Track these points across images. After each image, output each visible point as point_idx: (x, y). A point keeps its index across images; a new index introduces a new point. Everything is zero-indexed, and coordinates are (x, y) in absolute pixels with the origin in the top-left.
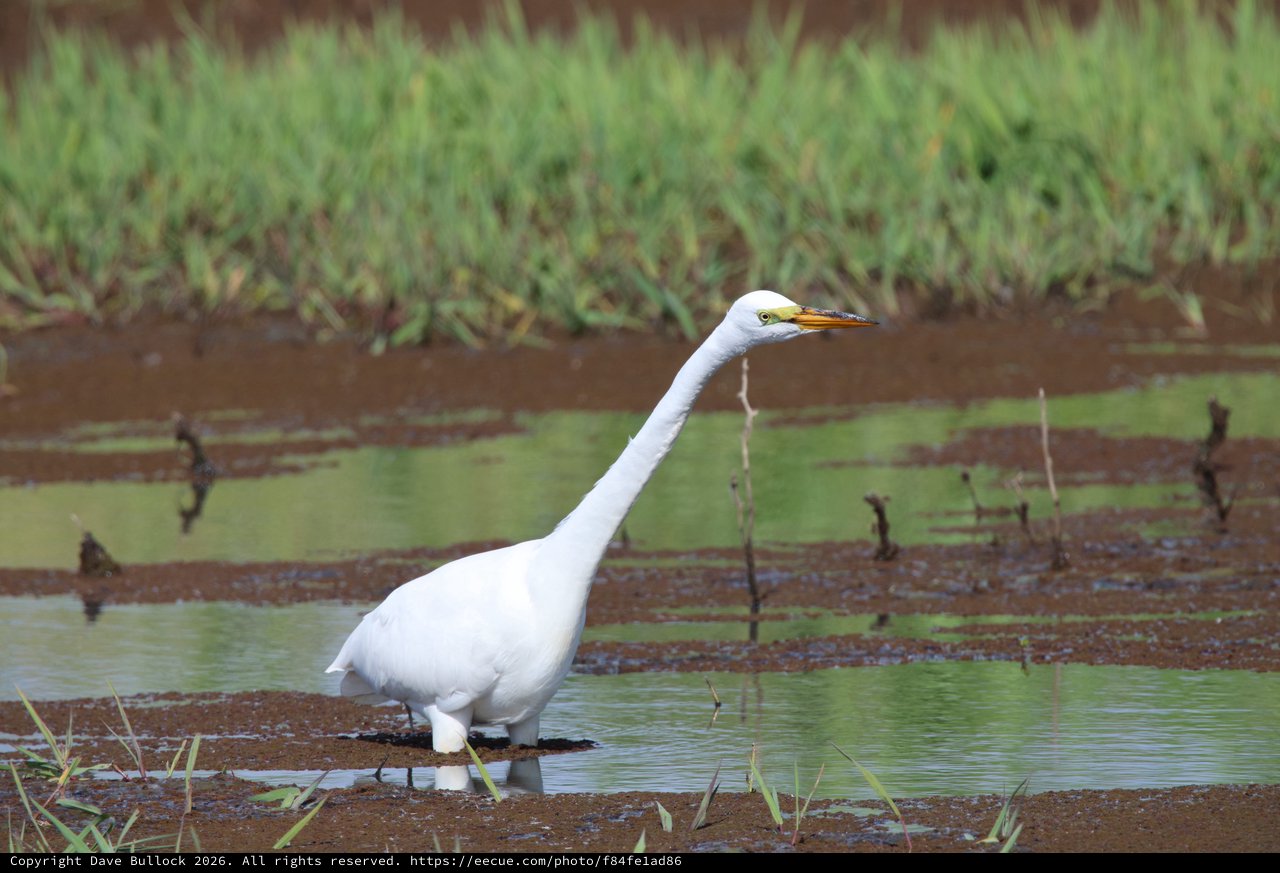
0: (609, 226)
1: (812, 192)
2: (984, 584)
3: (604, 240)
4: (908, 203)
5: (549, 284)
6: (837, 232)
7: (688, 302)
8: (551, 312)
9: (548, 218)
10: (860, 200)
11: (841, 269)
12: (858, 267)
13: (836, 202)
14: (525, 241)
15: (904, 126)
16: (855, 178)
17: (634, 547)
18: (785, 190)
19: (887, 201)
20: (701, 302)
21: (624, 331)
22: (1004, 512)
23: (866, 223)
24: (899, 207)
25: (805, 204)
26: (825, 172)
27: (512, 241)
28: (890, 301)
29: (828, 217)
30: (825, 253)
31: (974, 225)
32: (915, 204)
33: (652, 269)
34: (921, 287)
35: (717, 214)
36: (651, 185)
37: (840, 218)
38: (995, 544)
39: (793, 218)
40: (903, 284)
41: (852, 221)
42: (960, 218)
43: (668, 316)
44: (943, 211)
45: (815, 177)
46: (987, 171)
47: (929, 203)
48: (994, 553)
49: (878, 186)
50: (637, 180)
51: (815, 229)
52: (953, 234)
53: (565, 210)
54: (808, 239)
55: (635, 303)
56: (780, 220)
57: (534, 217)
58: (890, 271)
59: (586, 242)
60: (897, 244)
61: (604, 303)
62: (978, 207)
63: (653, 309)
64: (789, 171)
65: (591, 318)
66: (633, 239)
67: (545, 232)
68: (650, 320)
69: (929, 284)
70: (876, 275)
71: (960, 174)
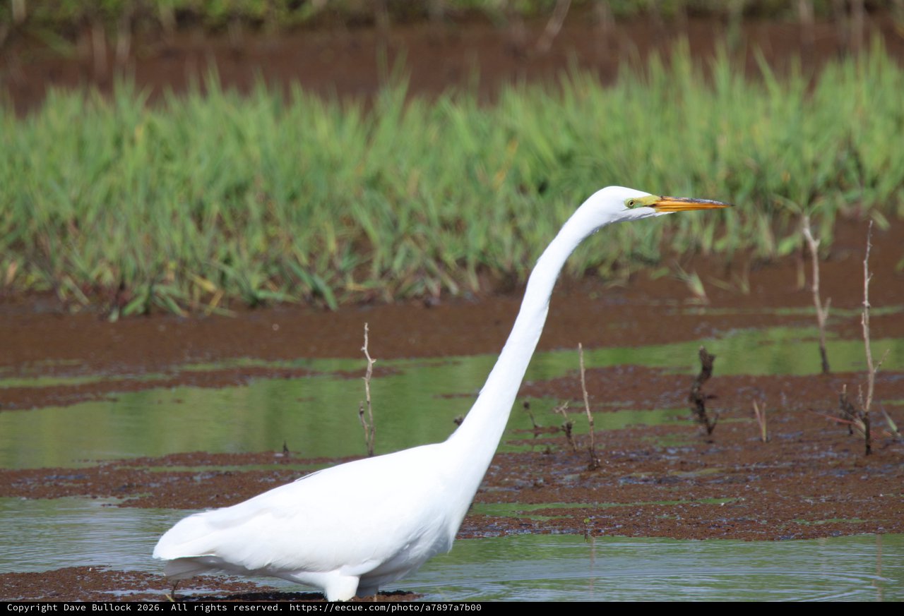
0: (272, 230)
1: (417, 205)
2: (541, 481)
3: (270, 240)
4: (485, 211)
5: (230, 272)
6: (434, 233)
7: (330, 283)
8: (234, 291)
9: (230, 226)
10: (451, 210)
11: (438, 259)
12: (449, 257)
13: (433, 212)
14: (215, 240)
15: (482, 156)
16: (448, 195)
17: (292, 455)
18: (398, 203)
19: (469, 212)
20: (339, 283)
21: (285, 304)
22: (555, 430)
23: (455, 226)
24: (479, 216)
25: (413, 215)
26: (426, 190)
27: (205, 241)
28: (473, 281)
29: (429, 223)
30: (427, 248)
31: (532, 228)
32: (491, 213)
33: (304, 260)
34: (495, 271)
35: (350, 222)
36: (303, 201)
37: (437, 224)
38: (547, 452)
39: (403, 225)
40: (481, 268)
41: (445, 226)
42: (523, 222)
43: (317, 293)
44: (511, 216)
45: (418, 194)
46: (542, 188)
47: (500, 211)
48: (548, 458)
49: (463, 201)
50: (293, 198)
51: (420, 230)
52: (518, 233)
53: (243, 221)
54: (414, 238)
55: (293, 285)
56: (395, 224)
57: (220, 223)
58: (472, 259)
59: (257, 241)
60: (477, 241)
61: (270, 285)
62: (535, 214)
63: (306, 288)
64: (400, 190)
65: (262, 294)
66: (291, 240)
67: (228, 235)
68: (304, 296)
69: (501, 270)
70: (462, 263)
71: (522, 189)
